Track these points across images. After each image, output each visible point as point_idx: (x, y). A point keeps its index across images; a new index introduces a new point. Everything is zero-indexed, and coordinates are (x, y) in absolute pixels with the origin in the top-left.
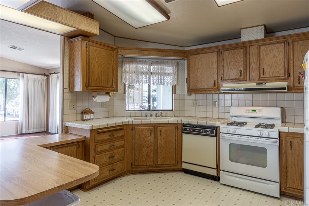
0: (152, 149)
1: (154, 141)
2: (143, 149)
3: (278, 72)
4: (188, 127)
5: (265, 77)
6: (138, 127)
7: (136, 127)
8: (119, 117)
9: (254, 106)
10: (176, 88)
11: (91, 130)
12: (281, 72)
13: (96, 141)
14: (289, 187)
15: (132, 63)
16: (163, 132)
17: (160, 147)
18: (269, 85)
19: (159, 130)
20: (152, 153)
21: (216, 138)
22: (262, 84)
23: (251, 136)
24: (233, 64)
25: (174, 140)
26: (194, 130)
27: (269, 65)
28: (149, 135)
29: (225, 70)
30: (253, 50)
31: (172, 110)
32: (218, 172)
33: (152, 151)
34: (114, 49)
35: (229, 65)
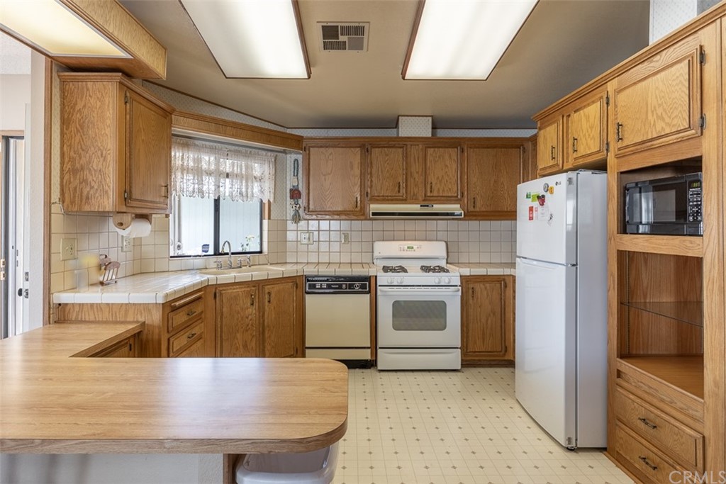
0: (254, 333)
1: (257, 316)
2: (239, 336)
3: (450, 189)
4: (316, 281)
5: (433, 196)
6: (227, 289)
7: (224, 290)
8: (155, 272)
9: (418, 240)
10: (272, 209)
11: (163, 304)
12: (454, 190)
13: (170, 329)
14: (470, 352)
15: (186, 149)
16: (273, 295)
17: (268, 326)
18: (438, 207)
19: (267, 291)
20: (254, 339)
21: (369, 295)
22: (428, 206)
23: (423, 286)
24: (388, 171)
25: (291, 310)
26: (329, 287)
27: (438, 178)
28: (249, 304)
29: (373, 179)
30: (415, 152)
31: (261, 252)
32: (375, 354)
33: (253, 336)
34: (167, 114)
35: (380, 173)
